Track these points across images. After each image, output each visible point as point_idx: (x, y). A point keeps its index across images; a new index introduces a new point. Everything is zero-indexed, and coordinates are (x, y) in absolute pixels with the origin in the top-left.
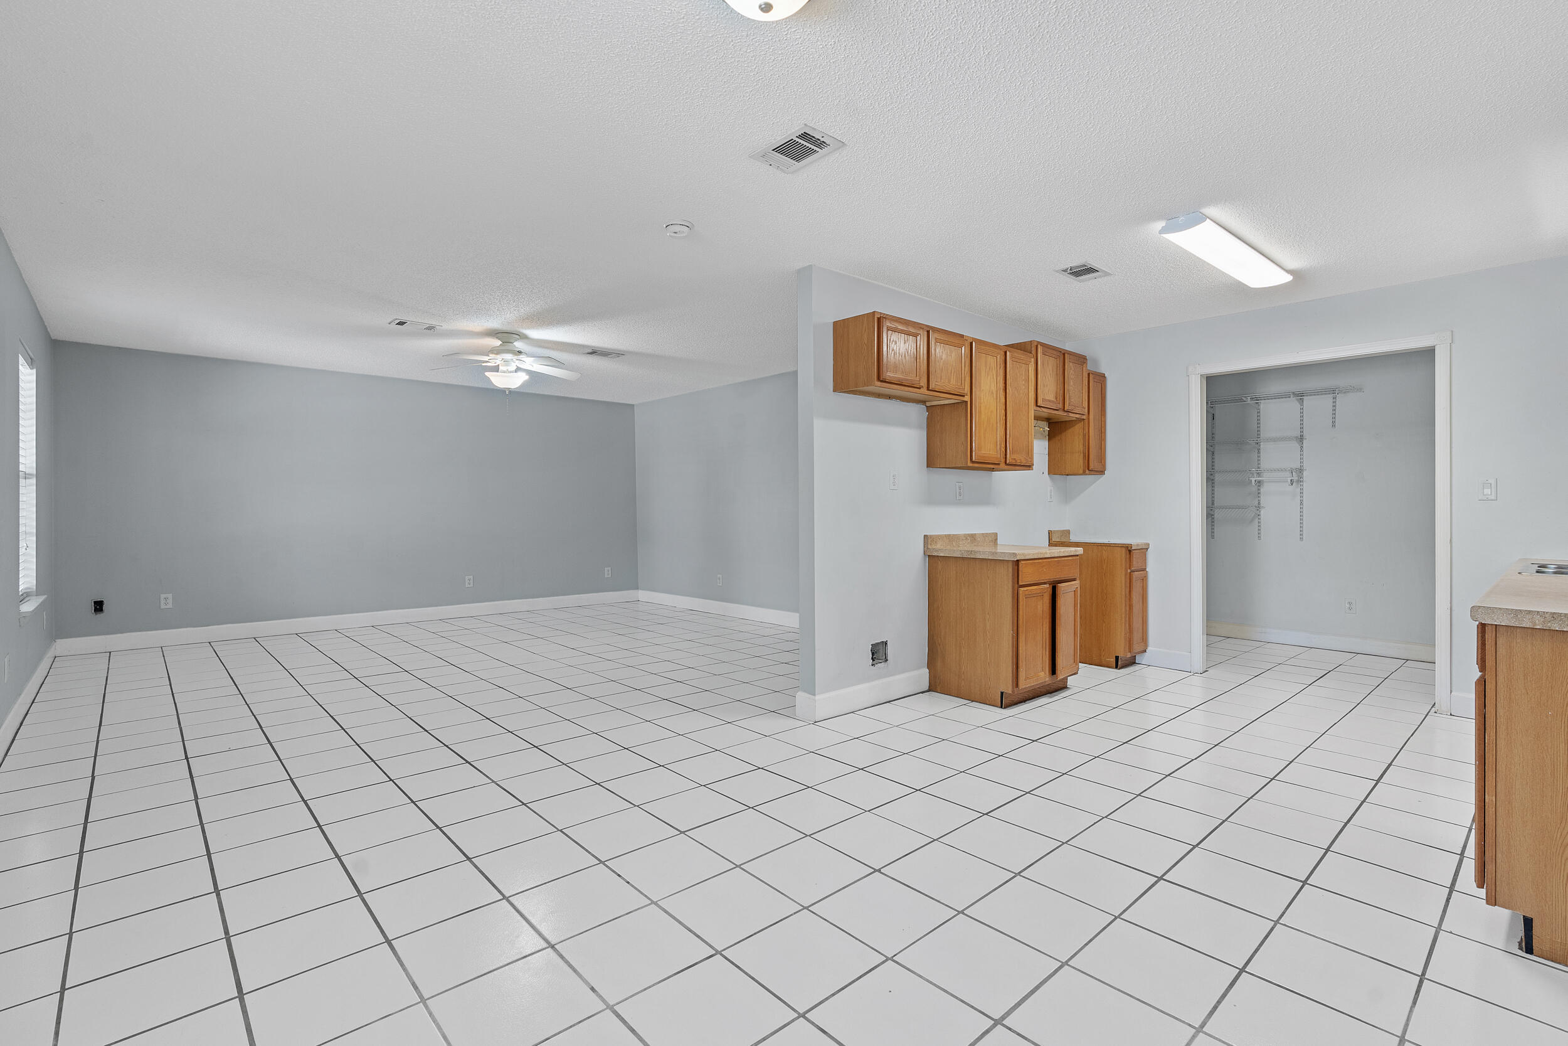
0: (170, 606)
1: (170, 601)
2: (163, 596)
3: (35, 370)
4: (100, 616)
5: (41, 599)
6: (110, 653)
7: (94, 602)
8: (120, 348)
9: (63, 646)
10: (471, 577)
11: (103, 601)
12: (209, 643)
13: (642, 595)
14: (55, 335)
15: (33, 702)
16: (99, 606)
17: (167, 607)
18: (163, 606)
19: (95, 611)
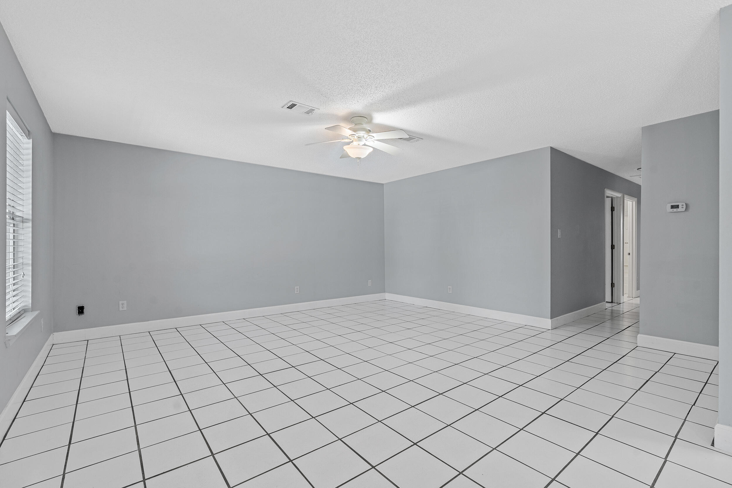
0: (125, 309)
1: (125, 305)
2: (121, 302)
3: (31, 140)
4: (82, 316)
5: (36, 313)
6: (88, 341)
7: (78, 307)
8: (95, 140)
9: (58, 337)
10: (298, 287)
11: (83, 306)
12: (149, 332)
13: (388, 296)
14: (55, 129)
15: (24, 401)
16: (81, 310)
17: (123, 309)
18: (121, 309)
19: (78, 313)
